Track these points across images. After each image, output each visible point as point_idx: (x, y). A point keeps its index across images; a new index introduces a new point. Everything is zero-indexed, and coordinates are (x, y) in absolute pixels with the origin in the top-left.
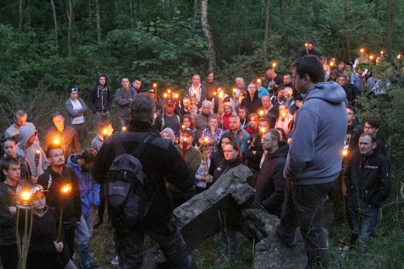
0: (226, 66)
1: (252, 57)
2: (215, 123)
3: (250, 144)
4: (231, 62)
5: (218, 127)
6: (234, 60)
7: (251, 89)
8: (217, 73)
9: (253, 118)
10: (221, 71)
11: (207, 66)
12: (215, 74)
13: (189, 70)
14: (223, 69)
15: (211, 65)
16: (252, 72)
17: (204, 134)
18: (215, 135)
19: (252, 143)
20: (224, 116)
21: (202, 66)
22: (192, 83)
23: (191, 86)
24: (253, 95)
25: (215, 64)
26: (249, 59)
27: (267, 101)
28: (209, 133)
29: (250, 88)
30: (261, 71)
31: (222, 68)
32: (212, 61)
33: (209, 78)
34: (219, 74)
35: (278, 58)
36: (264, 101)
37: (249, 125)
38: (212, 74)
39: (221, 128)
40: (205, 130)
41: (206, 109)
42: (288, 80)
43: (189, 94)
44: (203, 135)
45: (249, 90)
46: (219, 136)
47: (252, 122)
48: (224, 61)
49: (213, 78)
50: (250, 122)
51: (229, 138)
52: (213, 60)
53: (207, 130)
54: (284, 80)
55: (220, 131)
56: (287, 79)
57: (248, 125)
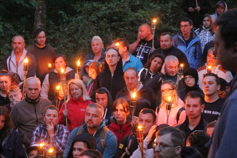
0: (64, 20)
1: (109, 6)
2: (54, 116)
3: (123, 150)
4: (73, 13)
5: (60, 123)
6: (78, 11)
7: (110, 58)
8: (51, 31)
9: (120, 107)
10: (56, 27)
11: (32, 20)
12: (47, 34)
13: (4, 26)
14: (59, 24)
15: (38, 18)
16: (109, 30)
17: (36, 135)
18: (55, 136)
19: (126, 149)
20: (69, 102)
21: (24, 19)
22: (10, 51)
23: (10, 55)
24: (115, 67)
25: (45, 16)
26: (104, 8)
27: (132, 78)
28: (44, 134)
29: (109, 56)
30: (122, 27)
31: (57, 24)
32: (40, 12)
33: (39, 40)
34: (55, 33)
35: (149, 6)
36: (128, 78)
37: (114, 118)
38: (42, 34)
39: (65, 125)
40: (38, 128)
41: (33, 91)
42: (167, 43)
43: (6, 69)
44: (35, 137)
45: (108, 60)
46: (61, 139)
47: (119, 112)
48: (62, 12)
49: (44, 39)
50: (115, 113)
51: (84, 141)
52: (42, 10)
53: (41, 129)
54: (161, 43)
55: (62, 130)
56: (166, 41)
57: (112, 117)
